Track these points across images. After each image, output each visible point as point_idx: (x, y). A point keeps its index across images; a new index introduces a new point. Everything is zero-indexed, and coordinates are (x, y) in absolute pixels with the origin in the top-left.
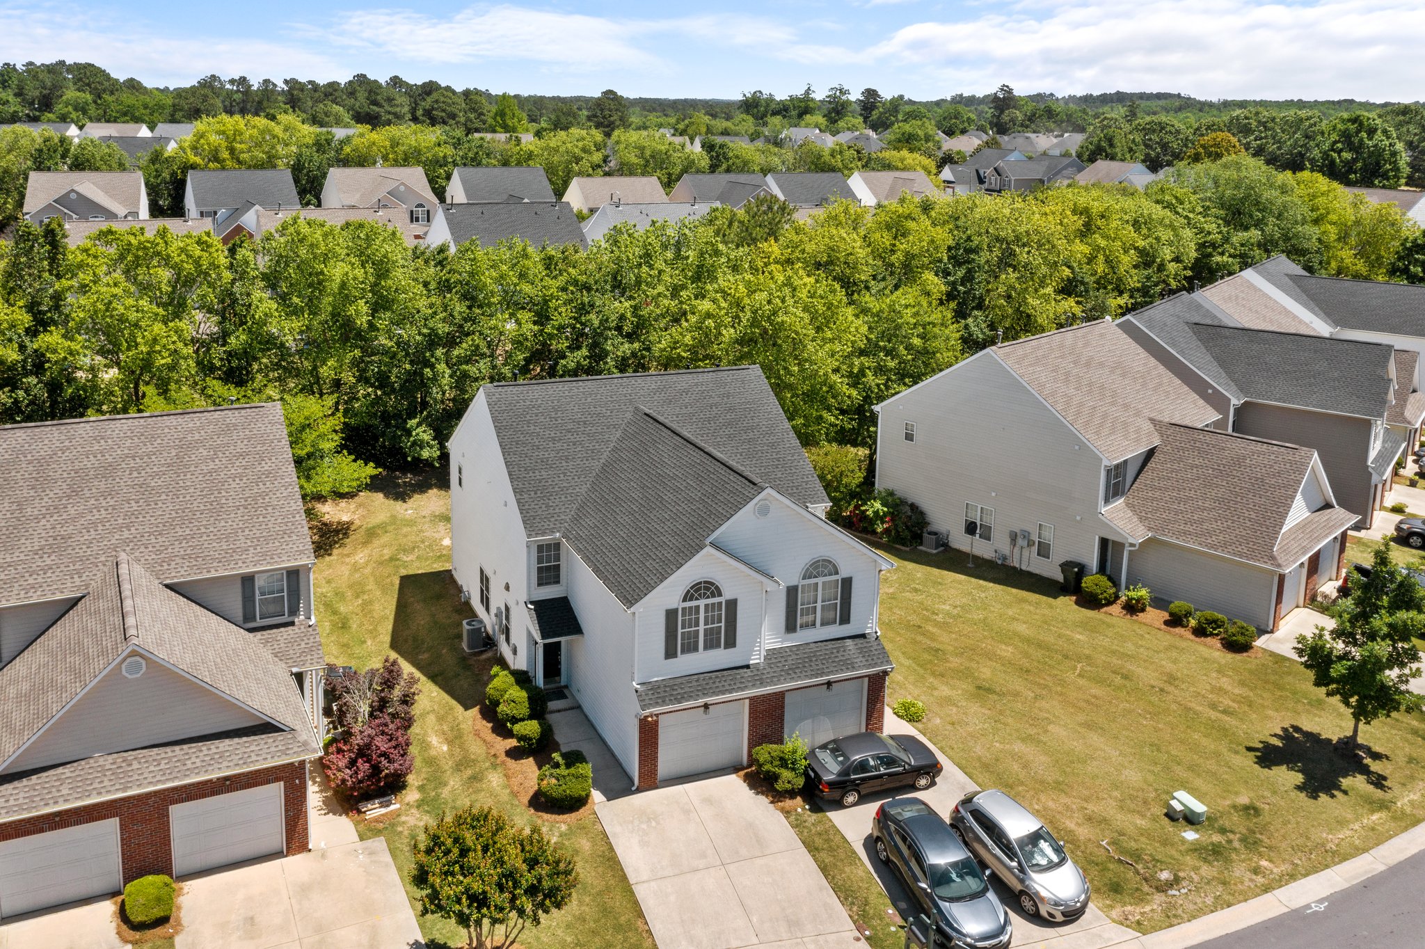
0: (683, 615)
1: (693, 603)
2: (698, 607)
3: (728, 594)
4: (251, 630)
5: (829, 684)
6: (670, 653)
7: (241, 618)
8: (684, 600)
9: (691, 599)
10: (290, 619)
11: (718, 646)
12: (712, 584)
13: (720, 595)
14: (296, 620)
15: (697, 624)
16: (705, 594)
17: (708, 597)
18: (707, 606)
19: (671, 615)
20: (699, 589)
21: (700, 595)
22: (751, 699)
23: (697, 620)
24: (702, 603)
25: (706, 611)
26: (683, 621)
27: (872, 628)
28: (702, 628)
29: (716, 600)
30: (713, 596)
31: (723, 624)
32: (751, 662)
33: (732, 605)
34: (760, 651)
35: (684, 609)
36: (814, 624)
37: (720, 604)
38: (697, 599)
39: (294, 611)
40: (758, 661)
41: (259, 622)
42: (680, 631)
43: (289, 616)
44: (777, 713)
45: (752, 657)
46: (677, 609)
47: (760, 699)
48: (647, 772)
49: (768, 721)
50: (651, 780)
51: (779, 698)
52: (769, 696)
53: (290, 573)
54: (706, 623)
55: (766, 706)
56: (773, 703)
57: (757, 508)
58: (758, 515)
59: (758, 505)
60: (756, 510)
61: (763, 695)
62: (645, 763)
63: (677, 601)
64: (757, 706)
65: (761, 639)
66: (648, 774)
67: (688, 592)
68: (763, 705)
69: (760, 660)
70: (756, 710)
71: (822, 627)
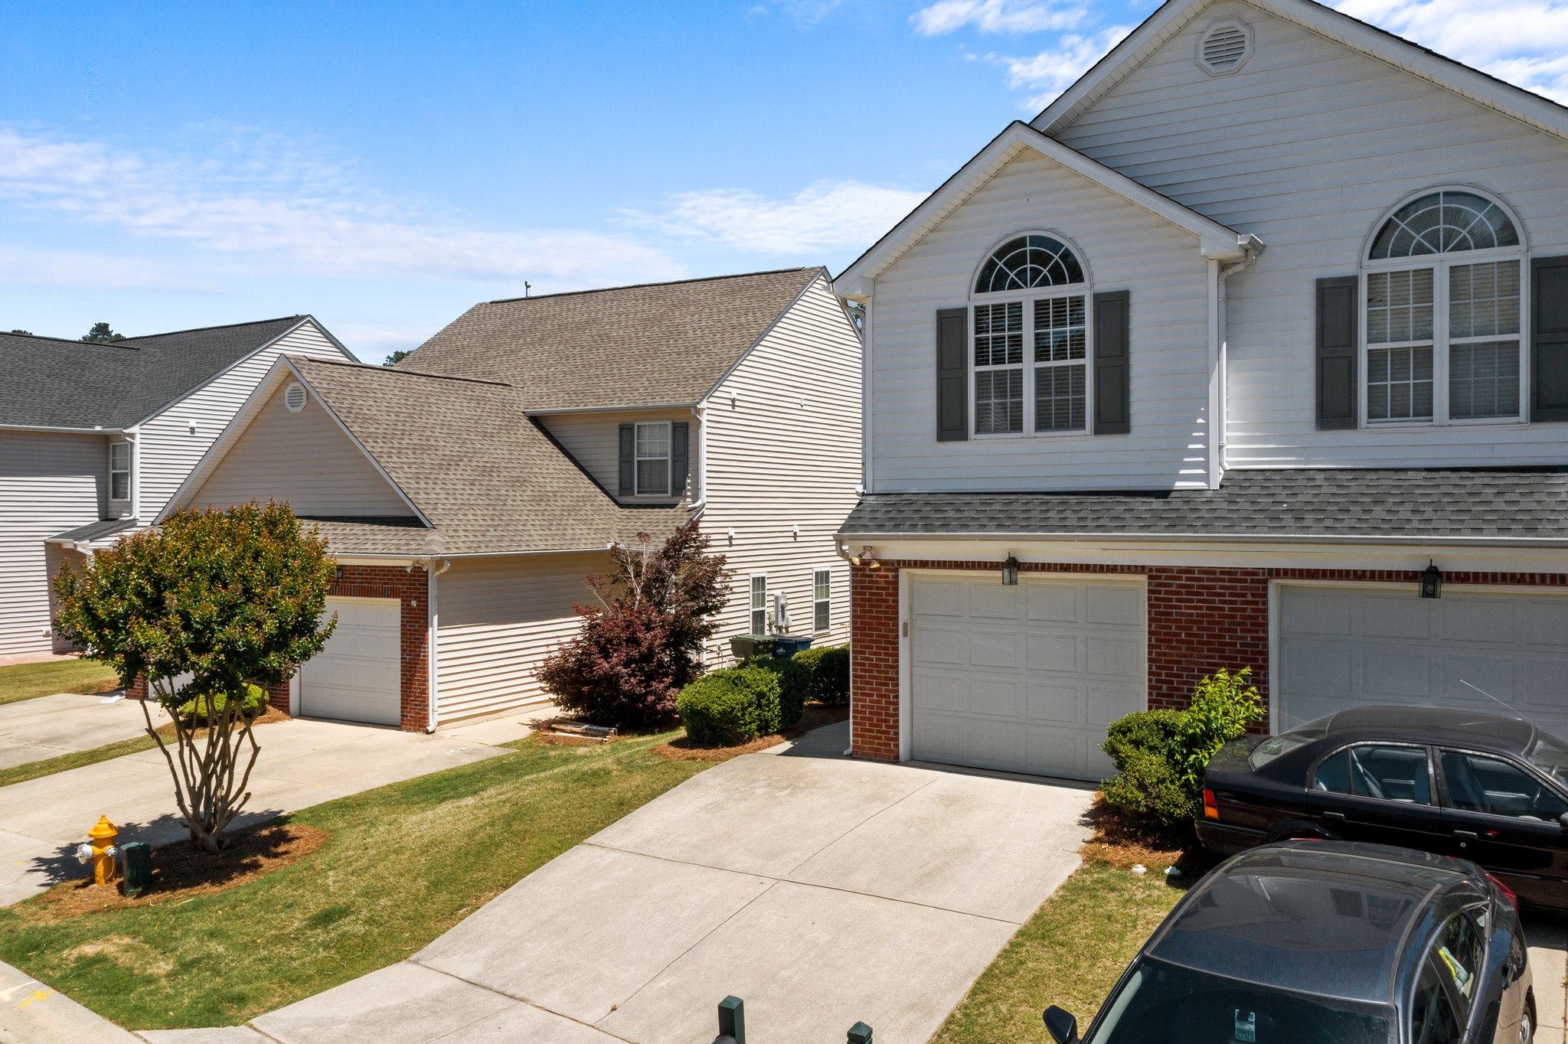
0: (981, 328)
1: (1005, 297)
2: (1016, 307)
3: (1100, 276)
4: (622, 506)
5: (1431, 579)
6: (950, 428)
7: (617, 487)
8: (982, 287)
9: (998, 286)
10: (673, 500)
11: (1080, 424)
12: (1055, 246)
13: (1077, 276)
14: (680, 503)
15: (1016, 357)
16: (1036, 273)
17: (1044, 282)
18: (1040, 306)
19: (949, 322)
20: (1020, 260)
21: (1022, 275)
22: (1158, 576)
23: (1016, 344)
24: (1028, 297)
25: (1040, 321)
26: (981, 346)
28: (1029, 366)
29: (1066, 291)
30: (1059, 279)
31: (1088, 362)
32: (1179, 485)
33: (1115, 307)
34: (1205, 453)
35: (981, 311)
36: (1425, 410)
37: (1078, 302)
38: (1014, 285)
39: (679, 490)
40: (1201, 485)
41: (636, 497)
42: (972, 369)
44: (1238, 638)
45: (1182, 472)
46: (965, 310)
47: (1180, 578)
48: (870, 713)
49: (1207, 657)
50: (880, 738)
51: (1244, 595)
52: (1209, 580)
53: (676, 427)
54: (1041, 354)
55: (1201, 608)
56: (1225, 602)
57: (1202, 46)
58: (1207, 64)
59: (1206, 37)
60: (1202, 52)
61: (1189, 570)
62: (864, 689)
63: (964, 289)
64: (1171, 600)
65: (1207, 418)
66: (872, 719)
67: (990, 266)
68: (1191, 601)
69: (1208, 482)
70: (1170, 614)
71: (1455, 421)
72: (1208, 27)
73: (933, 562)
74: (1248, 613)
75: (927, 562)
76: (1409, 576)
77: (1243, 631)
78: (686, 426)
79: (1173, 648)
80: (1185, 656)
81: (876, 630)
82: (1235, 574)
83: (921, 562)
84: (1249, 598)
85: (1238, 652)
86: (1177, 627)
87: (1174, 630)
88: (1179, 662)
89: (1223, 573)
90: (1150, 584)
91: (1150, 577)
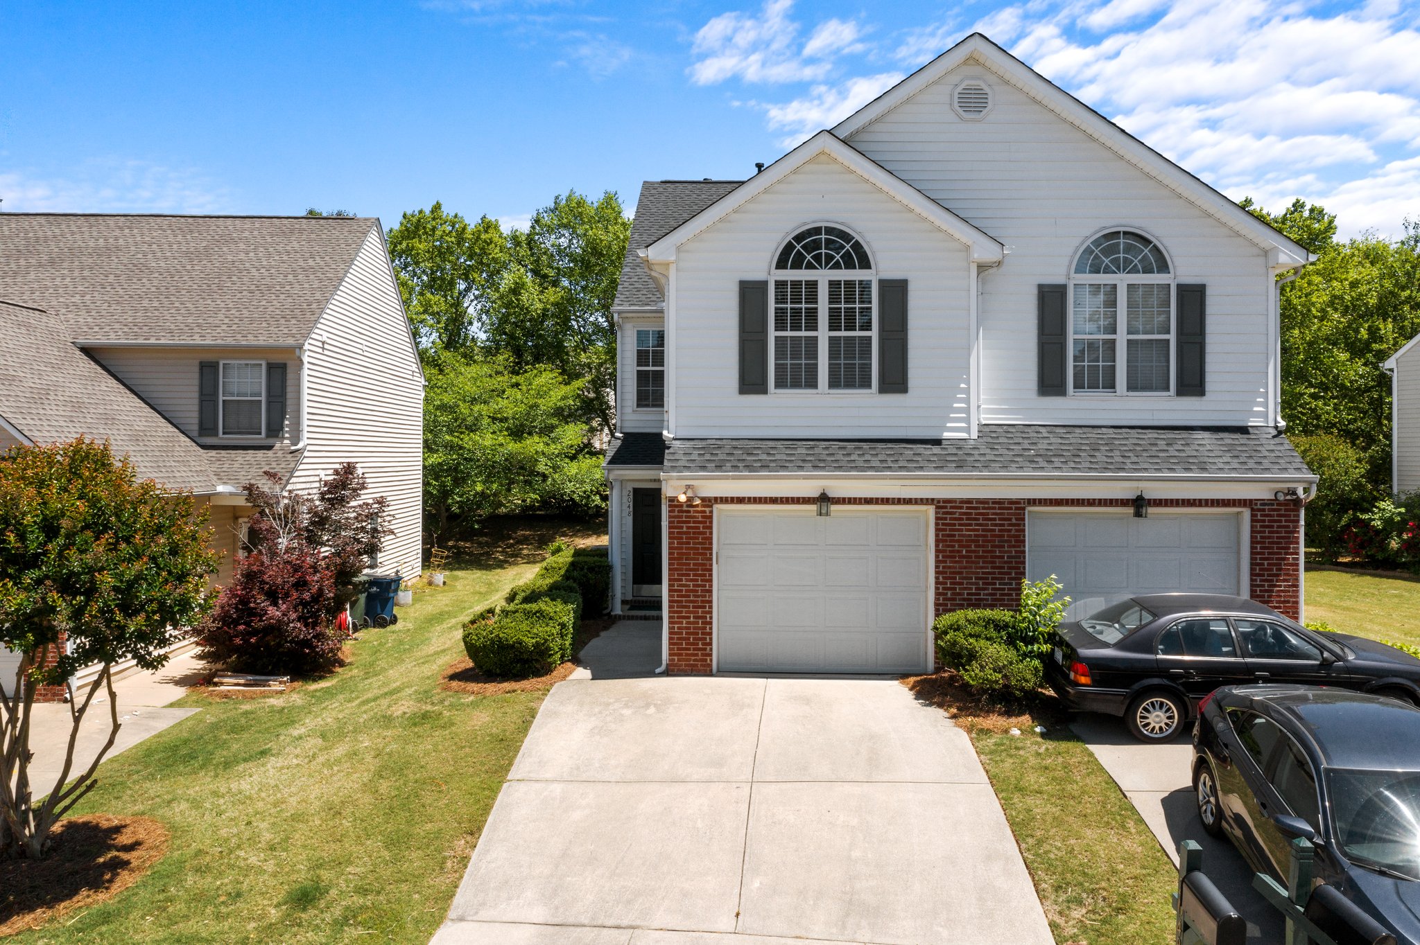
0: (780, 299)
1: (803, 275)
2: (812, 285)
3: (885, 266)
4: (204, 447)
5: (1139, 504)
6: (751, 382)
7: (196, 427)
8: (781, 264)
9: (797, 265)
10: (269, 442)
11: (866, 384)
12: (846, 237)
13: (865, 263)
14: (278, 445)
15: (812, 326)
16: (829, 257)
17: (837, 266)
18: (834, 285)
19: (751, 293)
20: (816, 245)
21: (817, 258)
22: (942, 506)
23: (812, 315)
24: (823, 277)
25: (834, 298)
26: (780, 314)
27: (1266, 415)
28: (823, 334)
29: (856, 275)
30: (849, 265)
31: (874, 334)
32: (946, 435)
33: (895, 292)
34: (967, 411)
35: (780, 285)
36: (1110, 385)
37: (865, 286)
38: (810, 266)
39: (275, 430)
40: (964, 435)
41: (222, 439)
42: (772, 334)
43: (268, 436)
44: (1006, 552)
45: (949, 425)
46: (765, 283)
47: (961, 508)
48: (687, 633)
49: (982, 568)
50: (697, 655)
51: (1010, 519)
52: (984, 508)
53: (271, 367)
54: (834, 326)
55: (978, 530)
56: (996, 525)
57: (956, 96)
58: (960, 111)
59: (959, 89)
60: (956, 100)
61: (969, 501)
62: (681, 612)
63: (765, 265)
64: (955, 525)
65: (968, 383)
66: (689, 639)
67: (789, 247)
68: (970, 525)
69: (969, 433)
70: (954, 535)
71: (1131, 393)
72: (962, 81)
73: (749, 498)
74: (1013, 533)
75: (744, 498)
76: (1124, 503)
77: (1009, 546)
78: (283, 367)
79: (956, 562)
80: (965, 568)
81: (694, 559)
82: (1004, 503)
83: (738, 498)
84: (1014, 521)
85: (1005, 562)
86: (959, 546)
87: (957, 548)
88: (961, 573)
89: (993, 503)
90: (936, 513)
91: (937, 507)
